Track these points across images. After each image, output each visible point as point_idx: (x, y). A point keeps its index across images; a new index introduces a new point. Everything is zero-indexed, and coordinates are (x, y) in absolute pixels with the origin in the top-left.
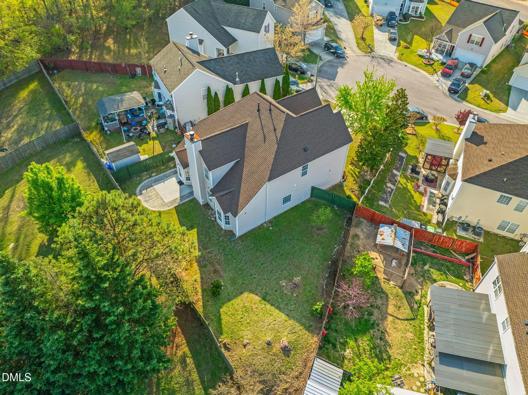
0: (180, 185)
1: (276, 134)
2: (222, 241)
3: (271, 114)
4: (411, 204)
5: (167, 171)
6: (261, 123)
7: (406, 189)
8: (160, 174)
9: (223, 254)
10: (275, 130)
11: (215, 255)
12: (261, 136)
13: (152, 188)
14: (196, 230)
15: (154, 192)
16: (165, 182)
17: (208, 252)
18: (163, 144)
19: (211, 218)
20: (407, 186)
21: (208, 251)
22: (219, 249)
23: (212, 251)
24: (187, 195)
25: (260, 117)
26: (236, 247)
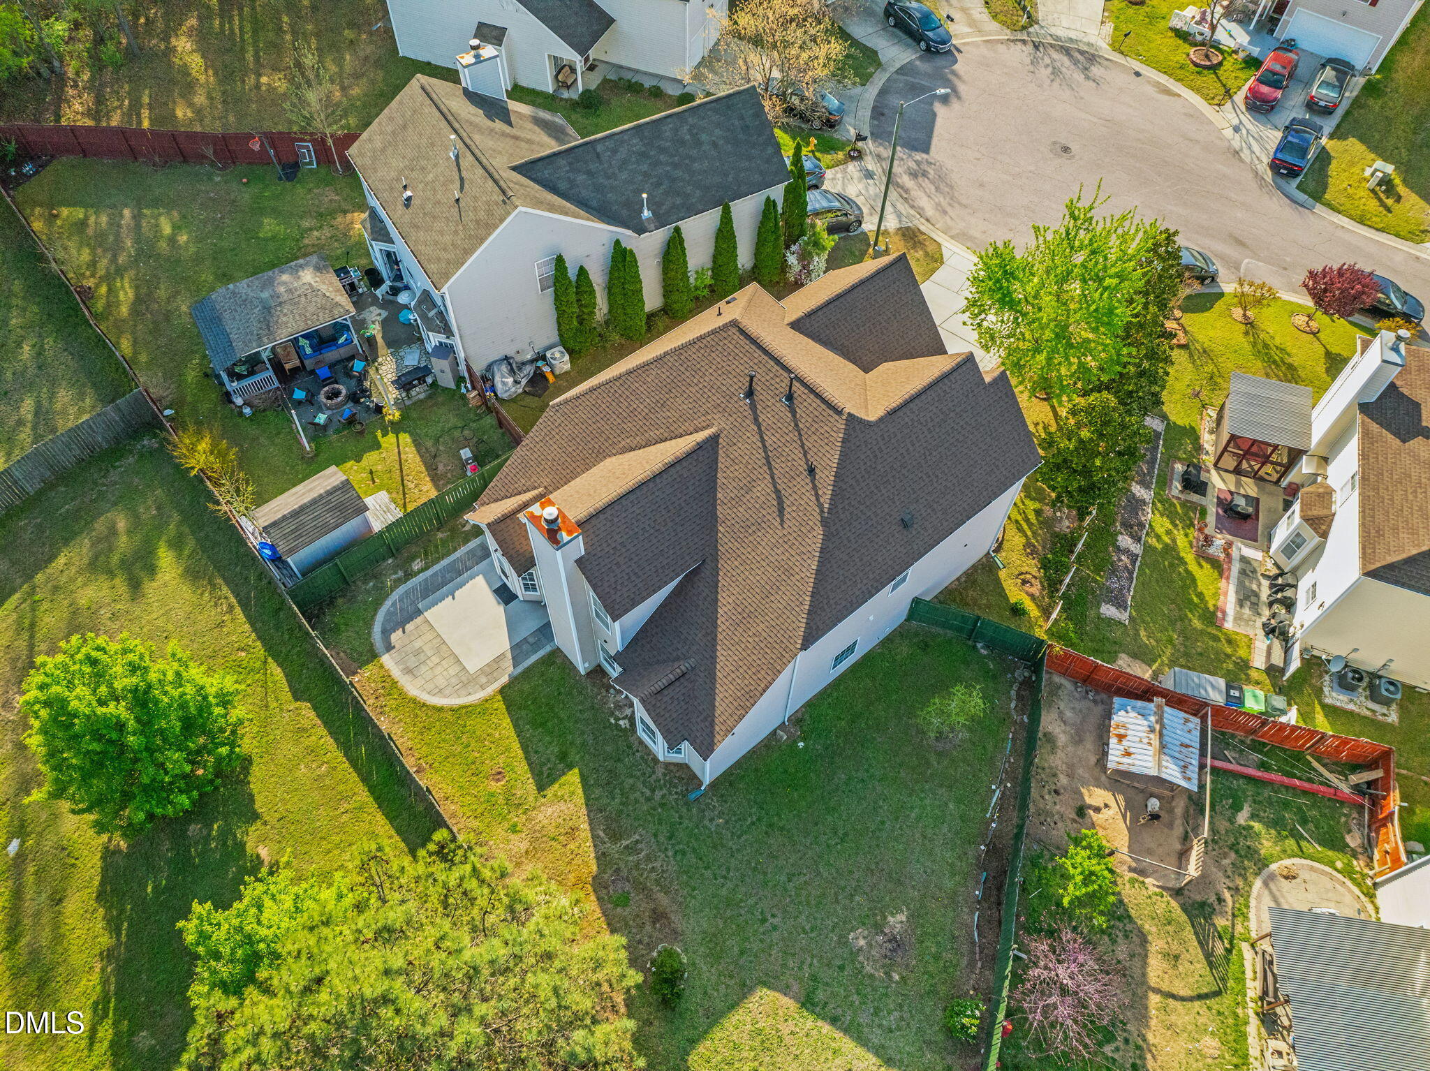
0: (506, 603)
1: (815, 487)
2: (662, 805)
3: (794, 413)
4: (1192, 606)
5: (455, 549)
6: (763, 441)
7: (1170, 550)
8: (438, 560)
9: (670, 853)
10: (811, 471)
11: (648, 859)
12: (763, 489)
13: (419, 620)
14: (576, 770)
15: (429, 636)
16: (457, 594)
17: (626, 847)
18: (429, 444)
19: (617, 719)
20: (1174, 541)
21: (625, 843)
22: (656, 836)
23: (637, 842)
24: (531, 640)
25: (756, 419)
26: (706, 823)
